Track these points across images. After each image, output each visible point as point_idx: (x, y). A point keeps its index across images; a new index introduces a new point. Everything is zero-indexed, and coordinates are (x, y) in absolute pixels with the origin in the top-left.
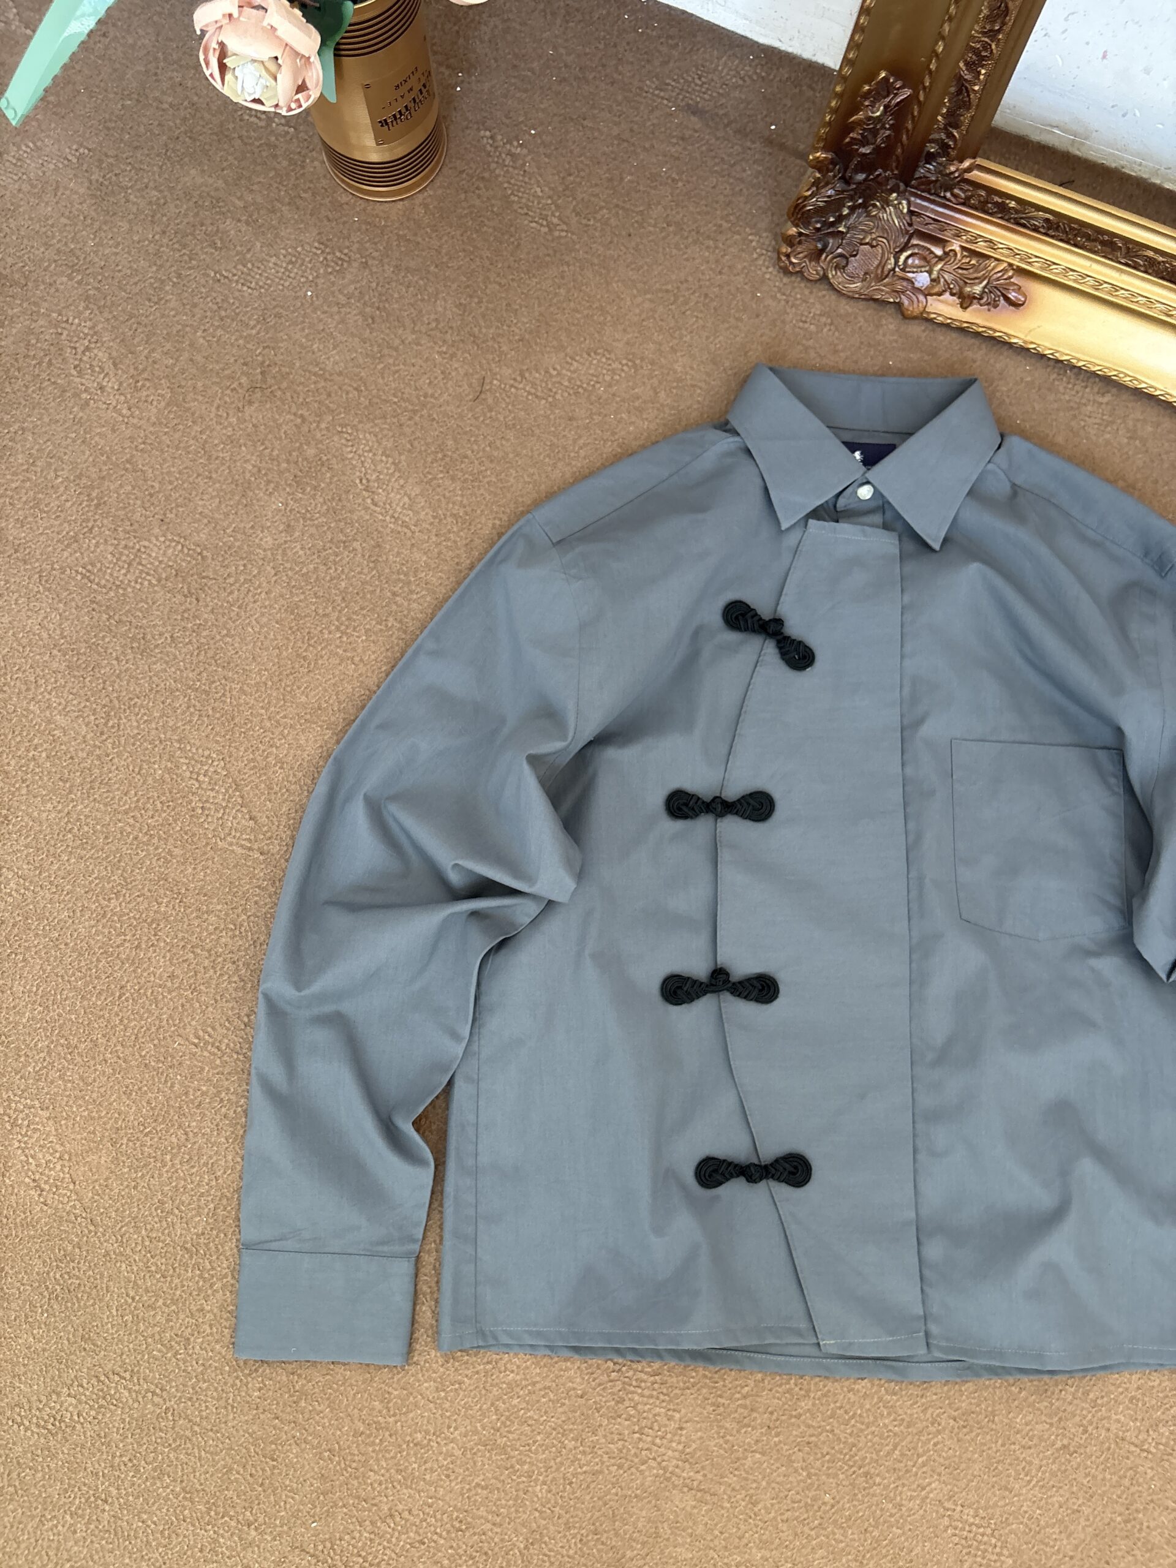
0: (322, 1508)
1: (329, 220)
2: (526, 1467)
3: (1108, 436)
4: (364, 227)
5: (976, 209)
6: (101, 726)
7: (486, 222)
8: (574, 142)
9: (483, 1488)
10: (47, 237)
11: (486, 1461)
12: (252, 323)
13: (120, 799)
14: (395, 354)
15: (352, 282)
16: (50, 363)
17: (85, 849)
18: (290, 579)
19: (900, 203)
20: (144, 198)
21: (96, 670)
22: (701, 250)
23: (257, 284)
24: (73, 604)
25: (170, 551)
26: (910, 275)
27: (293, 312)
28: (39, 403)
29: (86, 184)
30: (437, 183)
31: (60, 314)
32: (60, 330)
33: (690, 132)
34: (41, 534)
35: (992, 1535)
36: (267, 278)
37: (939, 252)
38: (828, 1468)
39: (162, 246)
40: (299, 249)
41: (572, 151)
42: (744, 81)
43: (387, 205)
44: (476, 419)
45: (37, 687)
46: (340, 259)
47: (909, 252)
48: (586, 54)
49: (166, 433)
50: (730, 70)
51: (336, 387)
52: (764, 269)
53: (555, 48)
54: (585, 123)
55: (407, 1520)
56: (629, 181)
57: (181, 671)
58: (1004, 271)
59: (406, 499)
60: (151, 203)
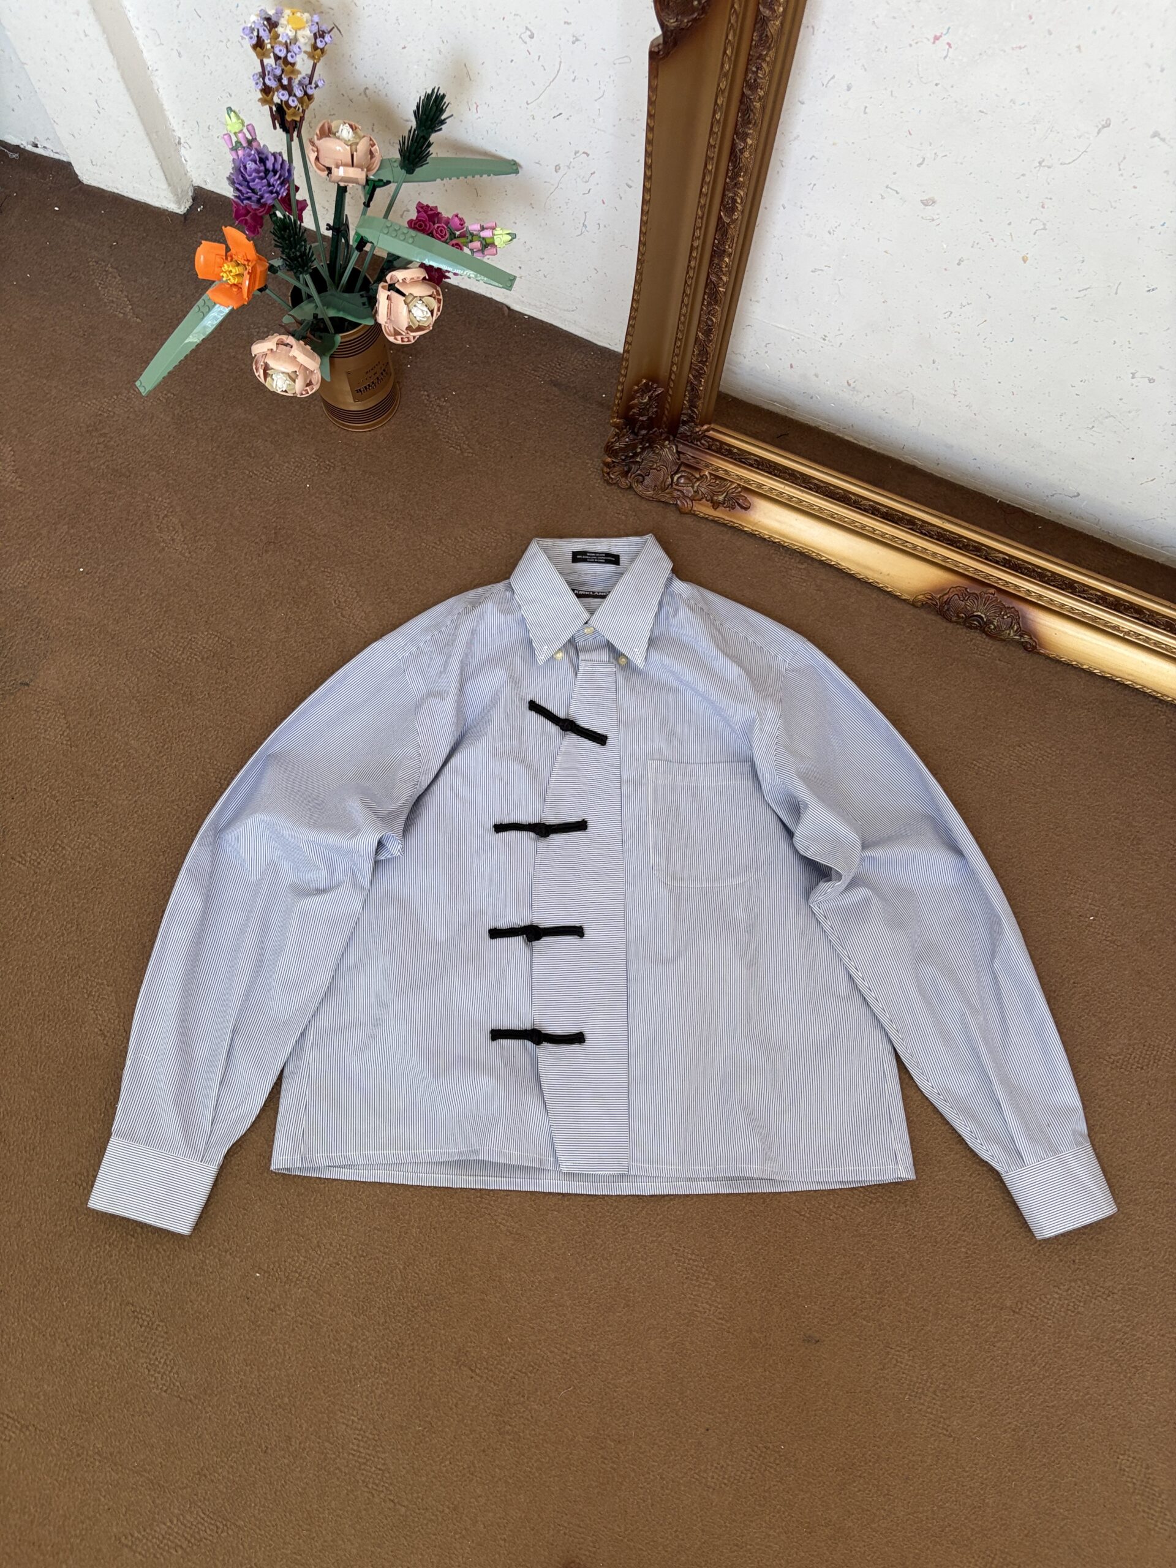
1: (323, 442)
2: (407, 1217)
3: (804, 589)
4: (344, 447)
5: (715, 452)
6: (160, 748)
7: (422, 446)
8: (479, 400)
9: (378, 1230)
10: (144, 447)
11: (381, 1214)
12: (271, 503)
14: (360, 524)
15: (335, 479)
16: (142, 524)
17: (145, 824)
18: (286, 660)
19: (671, 447)
20: (207, 425)
21: (159, 713)
22: (556, 468)
23: (275, 479)
24: (147, 672)
25: (210, 641)
26: (682, 488)
27: (297, 497)
28: (133, 548)
29: (171, 416)
30: (392, 421)
31: (150, 495)
32: (149, 504)
33: (552, 397)
34: (129, 628)
36: (282, 476)
37: (697, 475)
39: (217, 455)
40: (303, 459)
41: (478, 406)
42: (587, 368)
43: (359, 434)
44: (410, 566)
45: (121, 722)
46: (329, 465)
47: (679, 475)
48: (489, 348)
49: (212, 568)
50: (580, 360)
51: (322, 544)
52: (594, 481)
53: (470, 344)
54: (487, 389)
55: (329, 1250)
56: (513, 425)
57: (214, 715)
58: (736, 488)
59: (363, 614)
60: (211, 429)
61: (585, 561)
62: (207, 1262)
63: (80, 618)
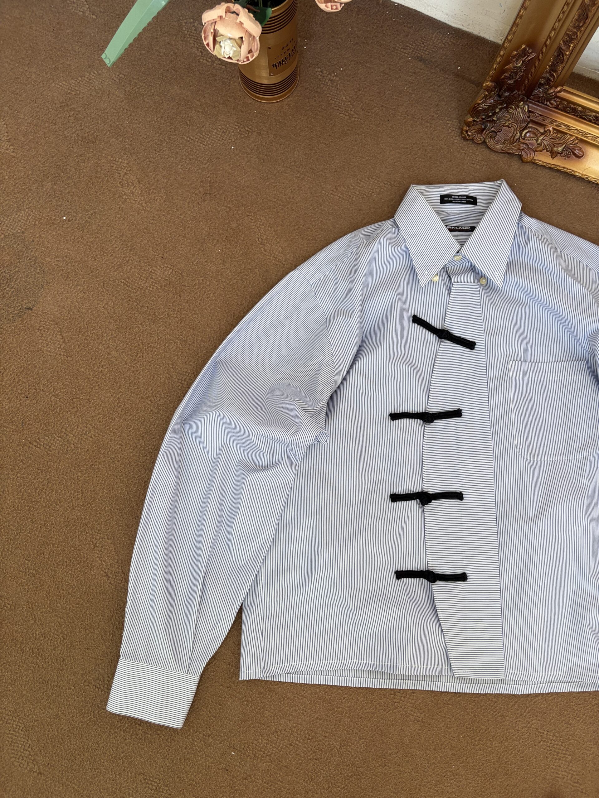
0: (243, 728)
1: (242, 112)
2: (340, 710)
4: (259, 115)
5: (561, 110)
6: (134, 357)
7: (319, 114)
8: (362, 74)
10: (105, 119)
11: (321, 707)
12: (205, 162)
13: (144, 392)
14: (274, 177)
15: (253, 142)
16: (108, 181)
17: (127, 416)
18: (225, 287)
19: (524, 107)
20: (151, 99)
21: (131, 330)
22: (423, 128)
23: (207, 143)
24: (120, 297)
25: (166, 272)
26: (527, 141)
27: (225, 157)
28: (102, 200)
29: (124, 93)
30: (295, 93)
31: (112, 157)
32: (112, 165)
33: (418, 70)
34: (104, 263)
35: (562, 745)
36: (212, 140)
37: (542, 131)
38: (484, 713)
39: (161, 124)
40: (228, 126)
41: (360, 79)
42: (445, 45)
43: (270, 105)
44: (314, 210)
45: (103, 337)
46: (247, 131)
47: (527, 130)
48: (368, 31)
49: (163, 215)
50: (438, 39)
51: (246, 193)
52: (454, 138)
53: (352, 28)
54: (367, 65)
55: (284, 734)
56: (388, 93)
57: (173, 331)
58: (574, 140)
59: (280, 249)
60: (155, 102)
61: (451, 202)
62: (195, 743)
63: (66, 256)
